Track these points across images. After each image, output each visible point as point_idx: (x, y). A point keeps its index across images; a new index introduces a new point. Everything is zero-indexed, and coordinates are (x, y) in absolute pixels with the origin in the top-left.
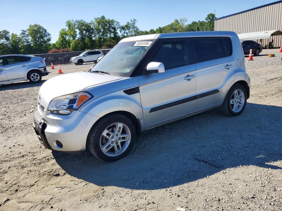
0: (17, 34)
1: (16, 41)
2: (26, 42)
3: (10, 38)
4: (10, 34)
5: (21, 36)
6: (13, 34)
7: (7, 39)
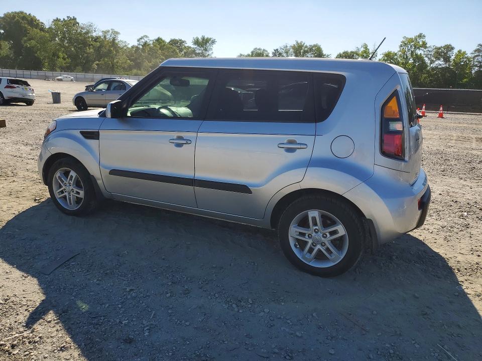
0: (467, 52)
1: (460, 63)
2: (478, 67)
3: (453, 57)
4: (455, 51)
5: (473, 55)
6: (459, 51)
7: (447, 59)
